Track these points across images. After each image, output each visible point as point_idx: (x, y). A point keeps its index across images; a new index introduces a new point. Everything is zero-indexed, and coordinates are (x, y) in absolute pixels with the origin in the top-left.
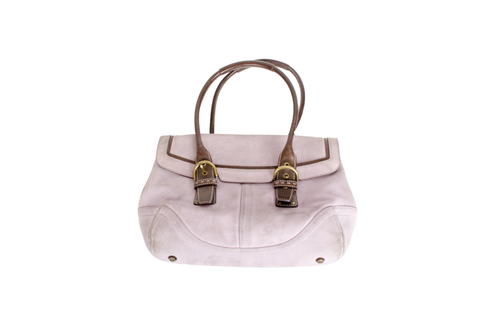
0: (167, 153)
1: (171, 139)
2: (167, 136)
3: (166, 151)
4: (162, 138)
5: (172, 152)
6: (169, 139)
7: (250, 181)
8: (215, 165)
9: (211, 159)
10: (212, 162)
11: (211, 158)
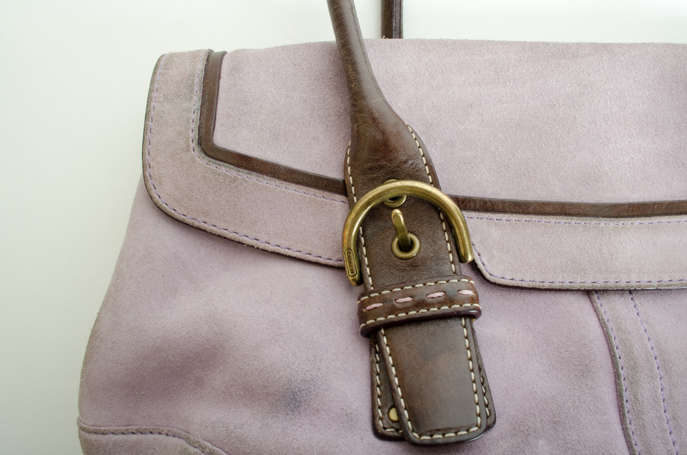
0: (200, 143)
1: (213, 66)
2: (194, 55)
3: (194, 135)
4: (162, 66)
5: (223, 138)
6: (200, 66)
7: (634, 280)
8: (456, 199)
9: (433, 173)
10: (436, 184)
11: (429, 164)
